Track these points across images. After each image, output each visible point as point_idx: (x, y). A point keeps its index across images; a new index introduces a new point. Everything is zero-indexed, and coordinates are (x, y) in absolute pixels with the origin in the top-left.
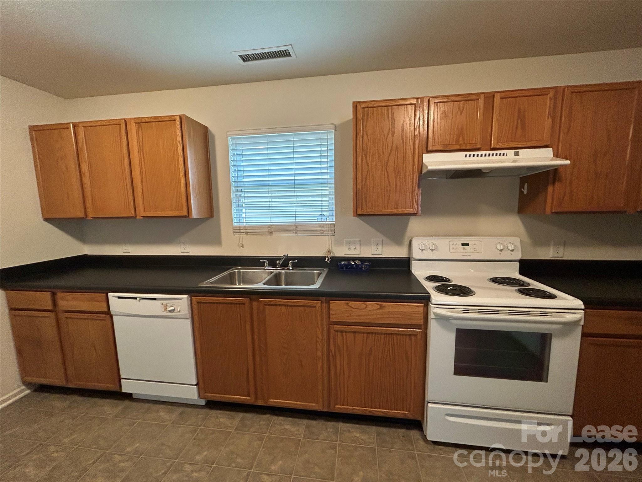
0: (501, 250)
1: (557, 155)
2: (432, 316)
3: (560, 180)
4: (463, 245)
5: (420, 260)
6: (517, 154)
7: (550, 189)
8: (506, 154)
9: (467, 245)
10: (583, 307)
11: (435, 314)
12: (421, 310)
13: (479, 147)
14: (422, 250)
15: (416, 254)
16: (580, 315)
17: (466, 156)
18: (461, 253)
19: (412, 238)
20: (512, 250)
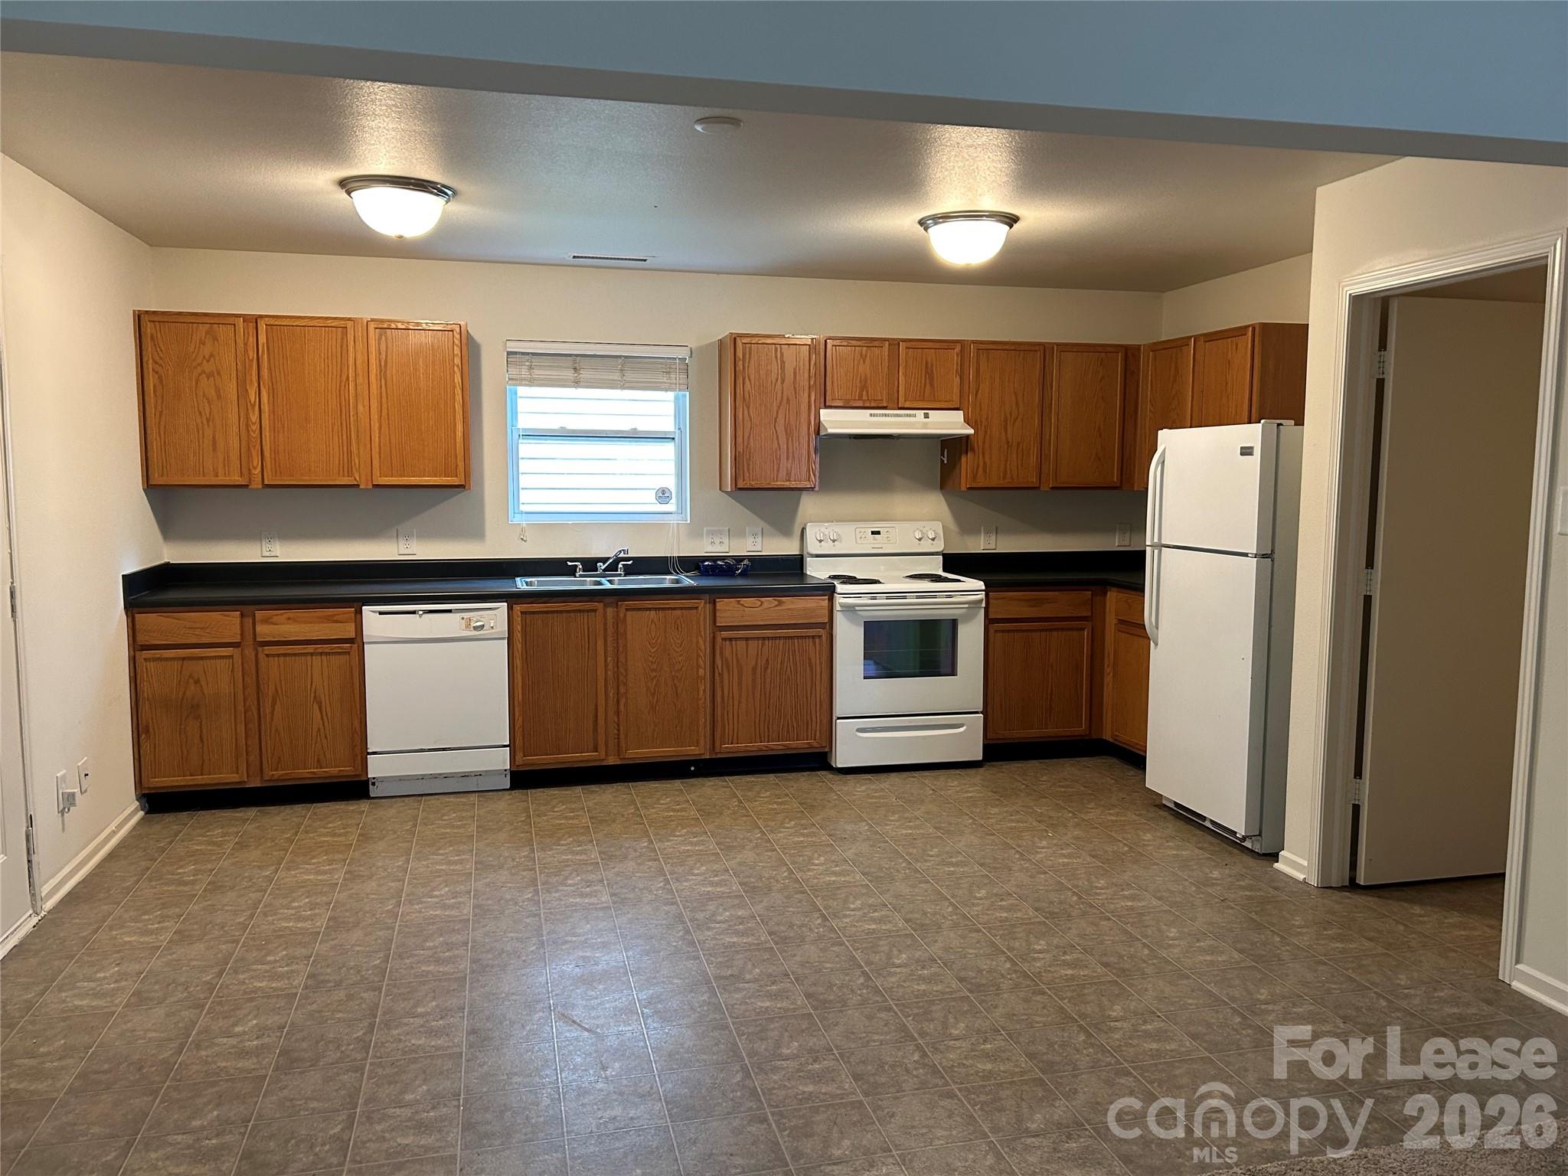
0: (920, 539)
1: (967, 421)
2: (837, 607)
3: (973, 450)
4: (873, 533)
5: (817, 556)
6: (926, 416)
7: (963, 459)
8: (915, 416)
9: (878, 533)
10: (984, 588)
11: (841, 605)
12: (826, 603)
13: (885, 405)
14: (820, 541)
15: (812, 547)
16: (982, 595)
17: (871, 415)
18: (869, 545)
19: (805, 525)
20: (933, 539)
